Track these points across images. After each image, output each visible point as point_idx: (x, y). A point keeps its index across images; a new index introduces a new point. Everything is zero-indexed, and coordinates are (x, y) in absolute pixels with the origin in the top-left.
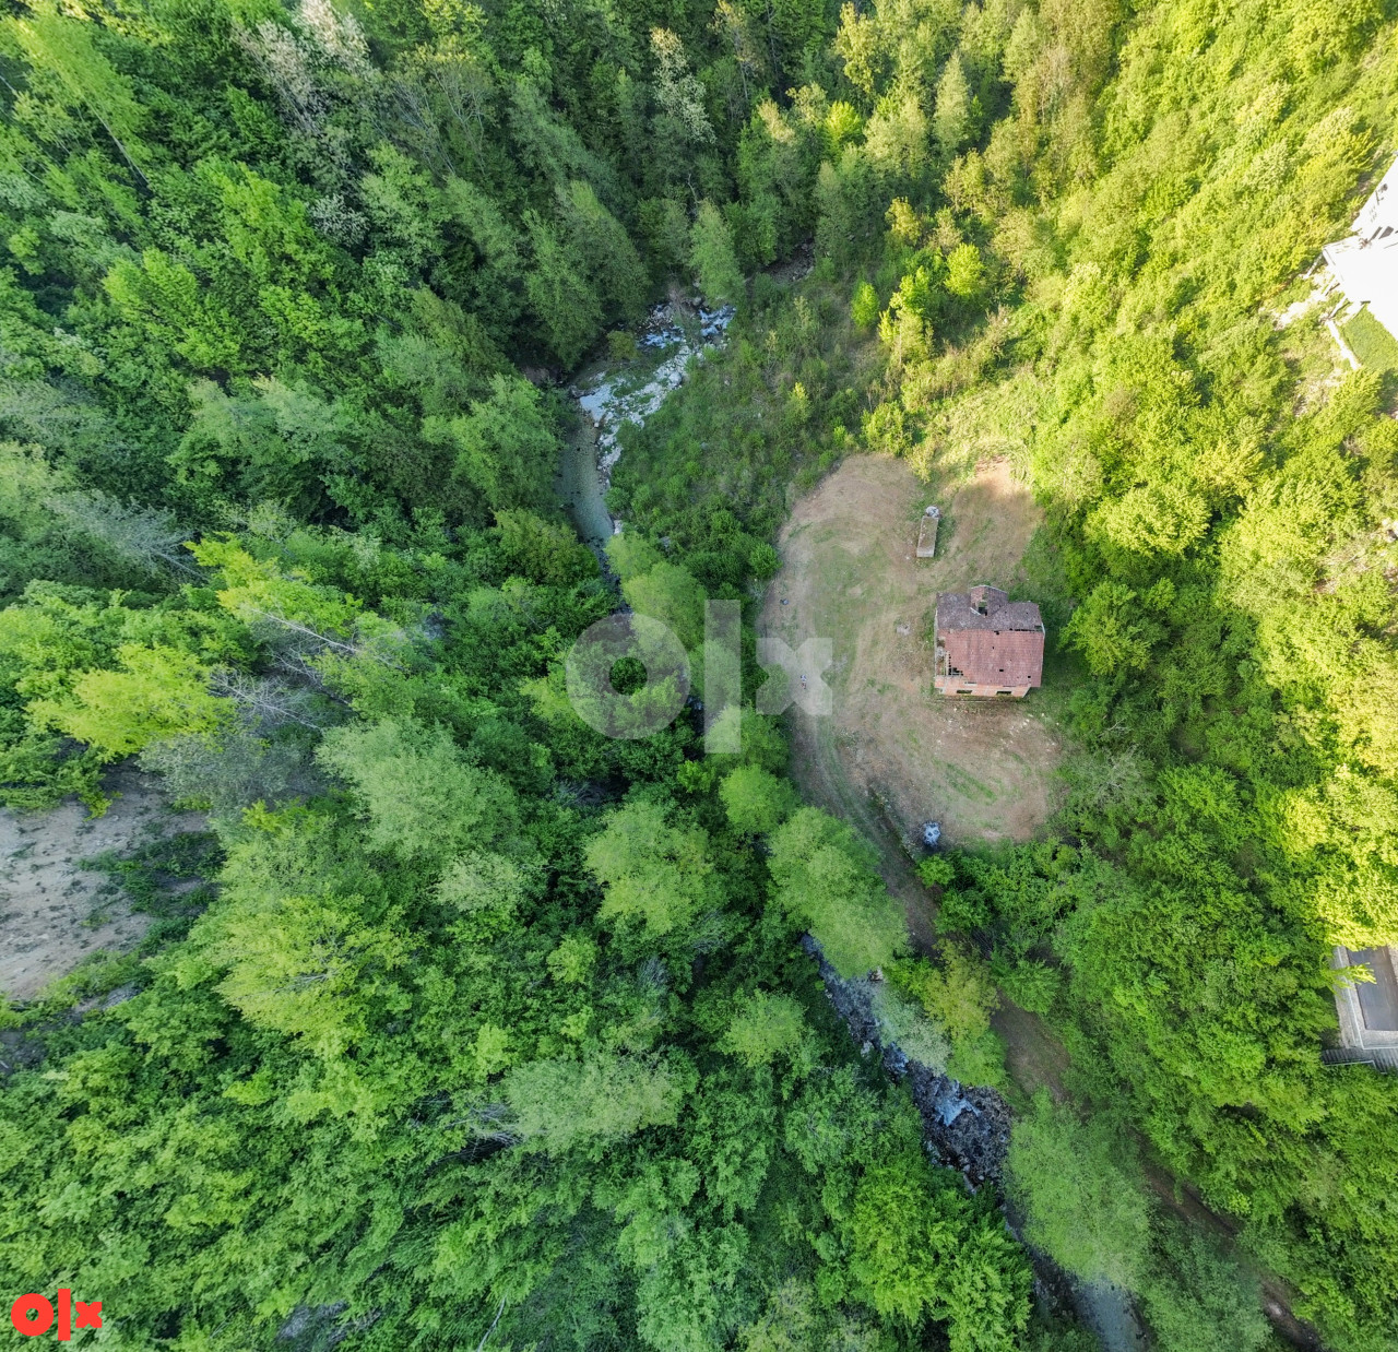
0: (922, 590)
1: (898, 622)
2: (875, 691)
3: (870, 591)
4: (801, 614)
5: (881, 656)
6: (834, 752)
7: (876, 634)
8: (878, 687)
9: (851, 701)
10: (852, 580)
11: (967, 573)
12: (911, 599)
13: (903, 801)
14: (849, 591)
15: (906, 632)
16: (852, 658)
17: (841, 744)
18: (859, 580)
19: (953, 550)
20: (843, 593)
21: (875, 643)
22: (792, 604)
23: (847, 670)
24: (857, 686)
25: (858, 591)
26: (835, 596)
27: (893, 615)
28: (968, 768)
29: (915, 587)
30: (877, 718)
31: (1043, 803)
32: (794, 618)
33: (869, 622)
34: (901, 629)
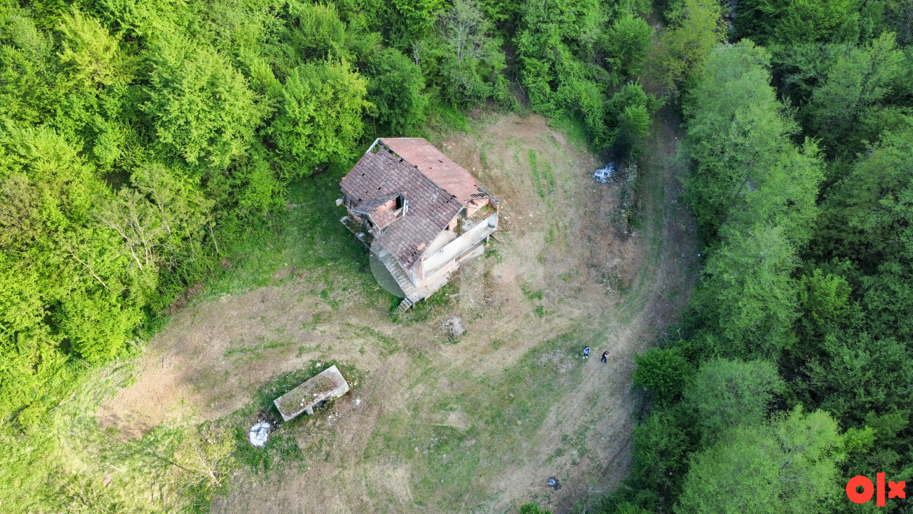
0: (389, 347)
1: (451, 338)
2: (544, 301)
3: (443, 406)
4: (546, 450)
5: (504, 326)
6: (636, 285)
7: (485, 352)
8: (537, 302)
9: (577, 313)
10: (446, 437)
11: (328, 319)
12: (410, 351)
13: (607, 207)
14: (462, 427)
15: (456, 321)
16: (534, 352)
17: (622, 287)
18: (439, 430)
19: (306, 358)
20: (473, 432)
21: (496, 344)
22: (549, 471)
23: (551, 345)
24: (557, 321)
25: (454, 419)
26: (485, 437)
27: (448, 351)
28: (528, 183)
29: (391, 359)
30: (567, 277)
31: (500, 123)
32: (559, 453)
33: (478, 372)
34: (458, 328)
